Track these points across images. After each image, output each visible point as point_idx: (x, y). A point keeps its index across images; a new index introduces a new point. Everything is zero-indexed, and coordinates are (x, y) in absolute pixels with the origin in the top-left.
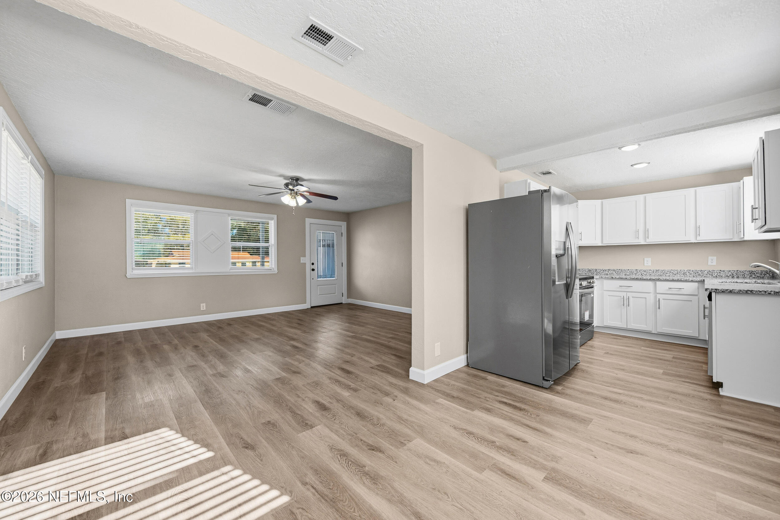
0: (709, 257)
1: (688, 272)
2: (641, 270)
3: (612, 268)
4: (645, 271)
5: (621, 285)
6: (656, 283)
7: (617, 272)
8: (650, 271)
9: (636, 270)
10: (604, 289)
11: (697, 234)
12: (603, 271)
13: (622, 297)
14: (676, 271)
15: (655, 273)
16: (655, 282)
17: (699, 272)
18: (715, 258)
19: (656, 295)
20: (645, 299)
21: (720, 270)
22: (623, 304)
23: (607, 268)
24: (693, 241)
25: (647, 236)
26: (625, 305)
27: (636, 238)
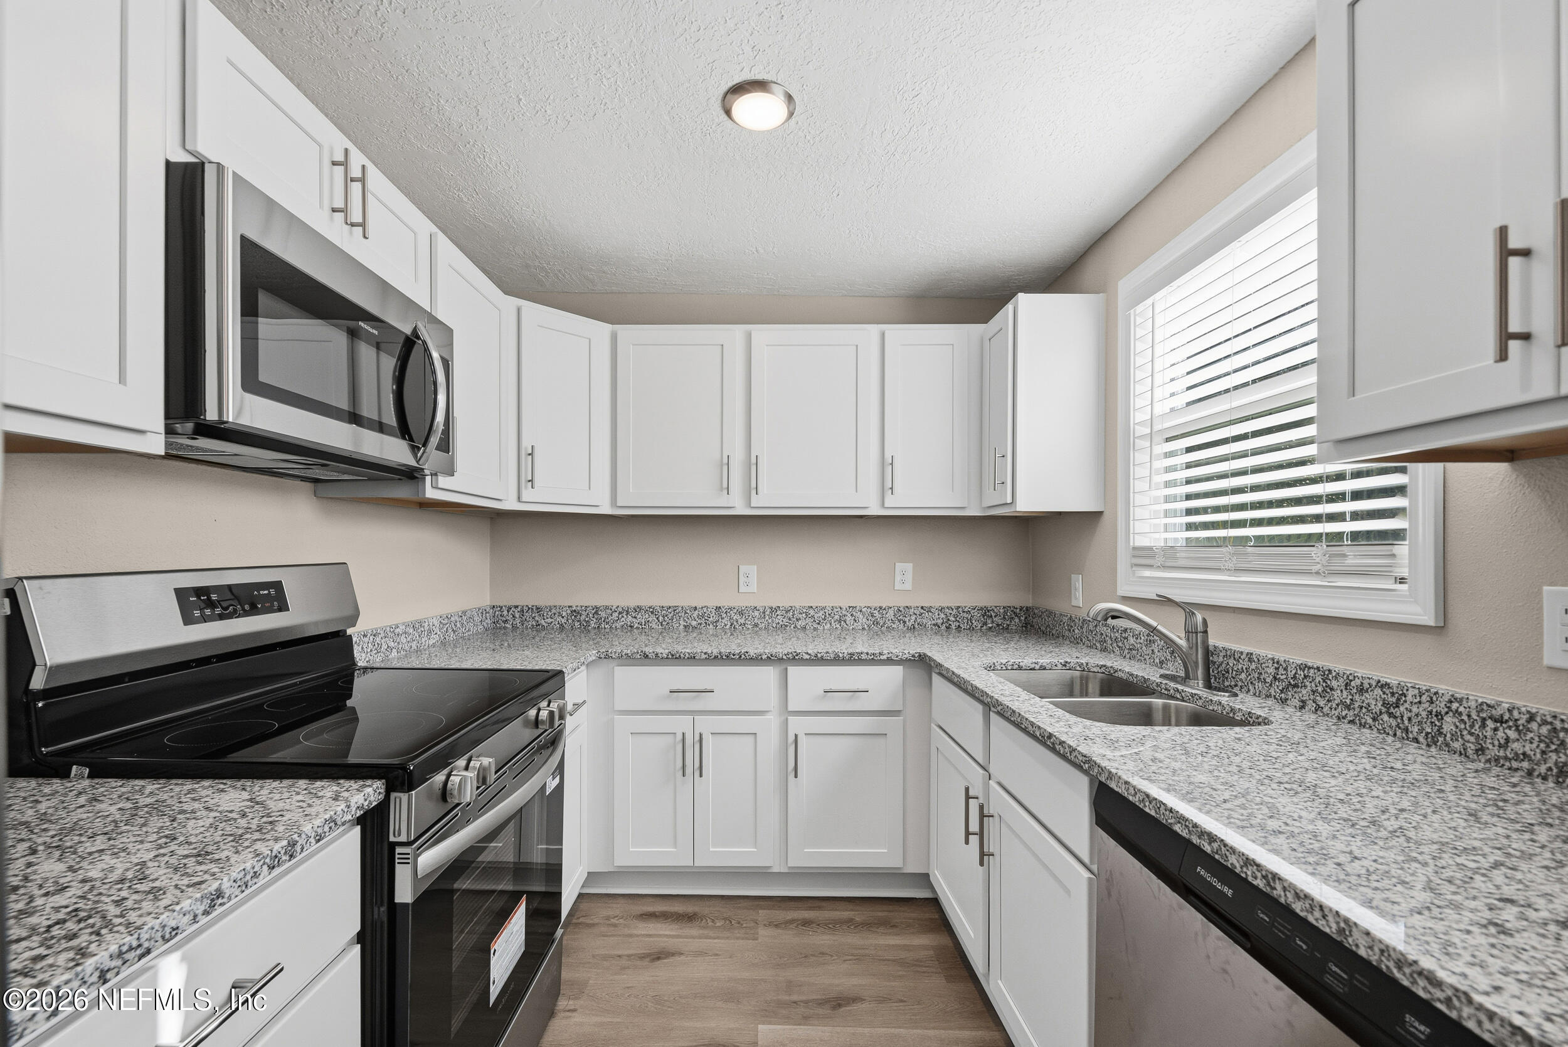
0: (897, 564)
1: (849, 615)
2: (731, 609)
3: (645, 602)
4: (741, 613)
5: (675, 688)
6: (787, 669)
7: (661, 618)
8: (757, 613)
9: (718, 608)
10: (616, 709)
11: (885, 488)
12: (620, 613)
13: (679, 737)
14: (822, 612)
15: (767, 618)
16: (783, 667)
17: (876, 614)
18: (909, 566)
19: (787, 719)
20: (753, 736)
21: (922, 608)
22: (679, 764)
23: (632, 603)
24: (875, 510)
25: (753, 485)
26: (689, 770)
27: (722, 489)
